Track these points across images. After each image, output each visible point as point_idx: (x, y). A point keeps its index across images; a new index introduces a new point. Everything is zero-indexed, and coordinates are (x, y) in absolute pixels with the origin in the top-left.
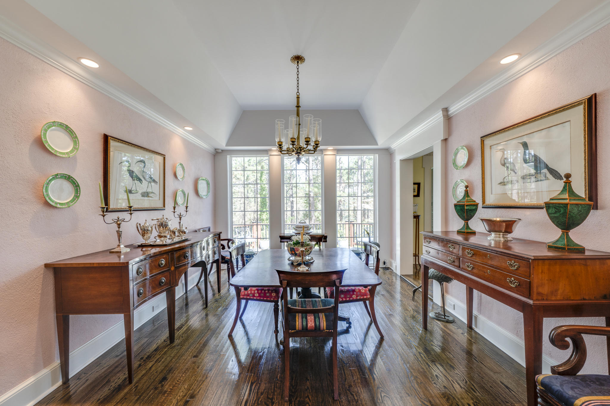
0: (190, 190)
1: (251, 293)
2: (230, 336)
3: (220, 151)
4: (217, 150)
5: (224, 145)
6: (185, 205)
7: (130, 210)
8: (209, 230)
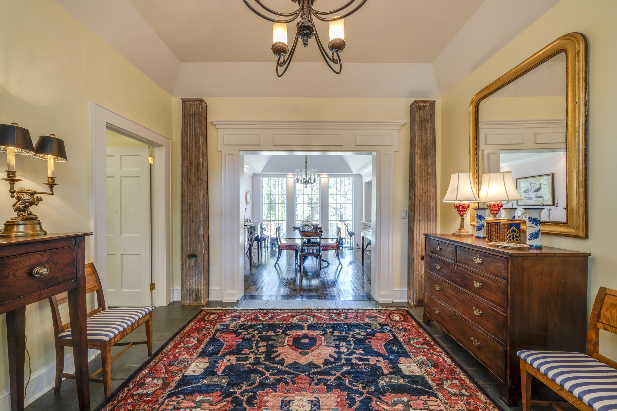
1: (285, 247)
4: (255, 174)
5: (261, 171)
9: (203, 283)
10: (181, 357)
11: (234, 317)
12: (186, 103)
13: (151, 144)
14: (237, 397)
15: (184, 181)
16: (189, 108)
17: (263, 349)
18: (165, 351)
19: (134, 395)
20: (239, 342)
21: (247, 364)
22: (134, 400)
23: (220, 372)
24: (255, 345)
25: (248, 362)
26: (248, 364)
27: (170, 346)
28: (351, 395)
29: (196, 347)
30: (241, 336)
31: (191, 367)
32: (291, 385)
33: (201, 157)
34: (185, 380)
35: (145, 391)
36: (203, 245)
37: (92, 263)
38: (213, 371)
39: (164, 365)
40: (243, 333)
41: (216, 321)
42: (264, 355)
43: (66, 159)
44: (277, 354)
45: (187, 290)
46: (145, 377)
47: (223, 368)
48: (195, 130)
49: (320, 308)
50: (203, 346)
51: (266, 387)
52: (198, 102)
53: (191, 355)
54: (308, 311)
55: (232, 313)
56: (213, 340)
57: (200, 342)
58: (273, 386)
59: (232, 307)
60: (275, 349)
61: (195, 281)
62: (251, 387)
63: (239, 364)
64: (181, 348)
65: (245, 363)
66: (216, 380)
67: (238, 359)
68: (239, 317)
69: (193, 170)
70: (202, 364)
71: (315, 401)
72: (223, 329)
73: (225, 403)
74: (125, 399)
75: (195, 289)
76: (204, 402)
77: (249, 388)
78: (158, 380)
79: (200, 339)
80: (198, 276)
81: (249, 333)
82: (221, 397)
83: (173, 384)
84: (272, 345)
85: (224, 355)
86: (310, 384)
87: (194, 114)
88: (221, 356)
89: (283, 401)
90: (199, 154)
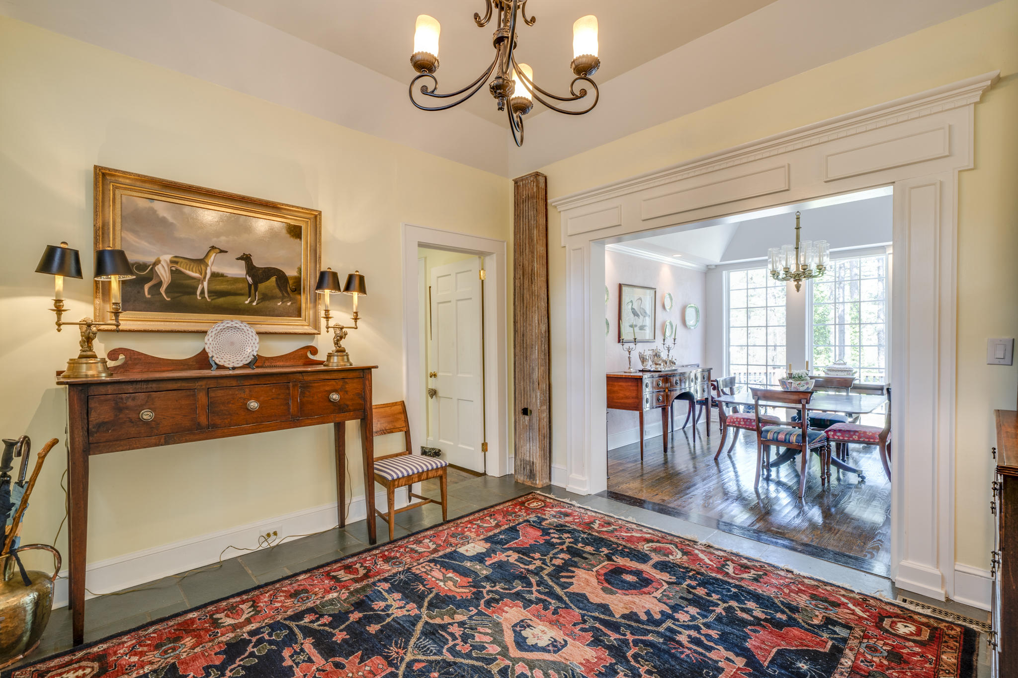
0: (677, 321)
1: (737, 421)
2: (716, 459)
3: (714, 267)
4: (709, 267)
5: (719, 261)
6: (673, 337)
7: (635, 341)
8: (698, 366)
9: (538, 454)
10: (467, 533)
11: (561, 513)
12: (518, 184)
13: (481, 254)
14: (482, 592)
15: (516, 299)
16: (521, 190)
17: (557, 562)
18: (459, 521)
19: (407, 547)
20: (538, 542)
21: (523, 568)
22: (405, 551)
23: (487, 563)
24: (553, 554)
25: (527, 567)
26: (525, 569)
27: (466, 519)
28: (618, 667)
29: (490, 529)
30: (547, 538)
31: (468, 546)
32: (549, 613)
33: (535, 262)
34: (453, 555)
35: (417, 548)
36: (539, 397)
37: (403, 402)
38: (483, 558)
39: (448, 534)
40: (552, 535)
41: (534, 510)
42: (553, 568)
43: (366, 294)
44: (571, 574)
45: (521, 461)
46: (425, 537)
47: (496, 560)
48: (529, 222)
49: (716, 546)
50: (497, 531)
51: (519, 600)
52: (532, 179)
53: (478, 535)
54: (687, 543)
55: (564, 507)
56: (513, 529)
57: (498, 526)
58: (528, 603)
59: (570, 501)
60: (573, 569)
61: (530, 448)
62: (505, 591)
63: (516, 564)
64: (475, 524)
65: (522, 566)
66: (478, 567)
67: (519, 560)
68: (567, 515)
69: (526, 282)
70: (480, 547)
71: (560, 643)
72: (534, 522)
73: (468, 591)
74: (400, 547)
75: (530, 461)
76: (451, 581)
77: (501, 590)
78: (433, 544)
79: (500, 524)
80: (533, 442)
81: (560, 538)
82: (468, 584)
83: (441, 553)
84: (575, 562)
85: (510, 549)
86: (574, 625)
87: (528, 198)
88: (504, 549)
89: (522, 621)
90: (533, 257)
